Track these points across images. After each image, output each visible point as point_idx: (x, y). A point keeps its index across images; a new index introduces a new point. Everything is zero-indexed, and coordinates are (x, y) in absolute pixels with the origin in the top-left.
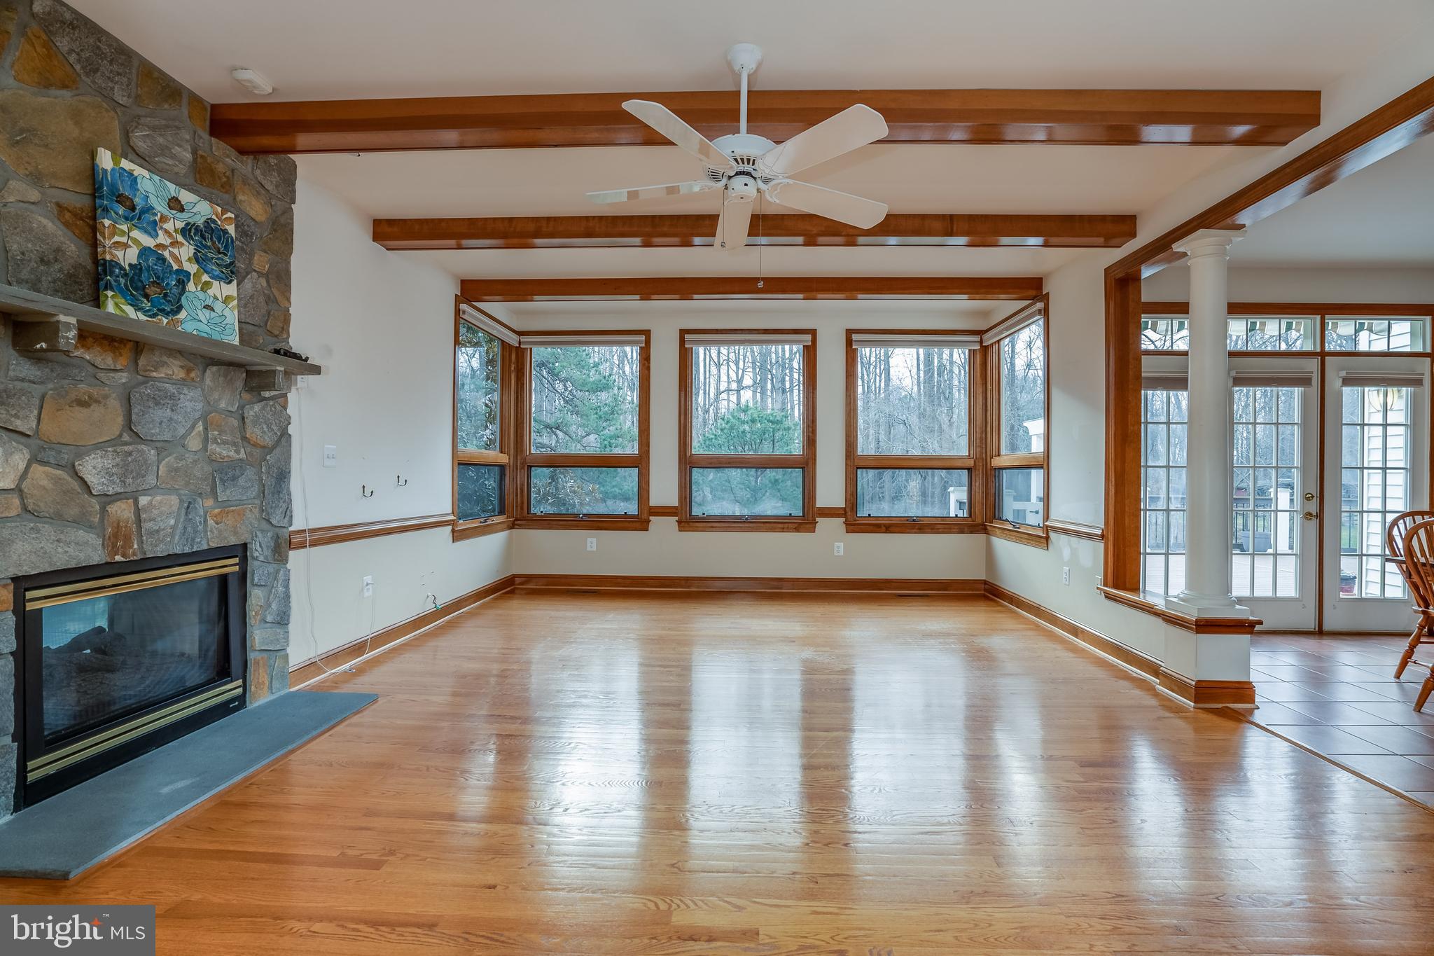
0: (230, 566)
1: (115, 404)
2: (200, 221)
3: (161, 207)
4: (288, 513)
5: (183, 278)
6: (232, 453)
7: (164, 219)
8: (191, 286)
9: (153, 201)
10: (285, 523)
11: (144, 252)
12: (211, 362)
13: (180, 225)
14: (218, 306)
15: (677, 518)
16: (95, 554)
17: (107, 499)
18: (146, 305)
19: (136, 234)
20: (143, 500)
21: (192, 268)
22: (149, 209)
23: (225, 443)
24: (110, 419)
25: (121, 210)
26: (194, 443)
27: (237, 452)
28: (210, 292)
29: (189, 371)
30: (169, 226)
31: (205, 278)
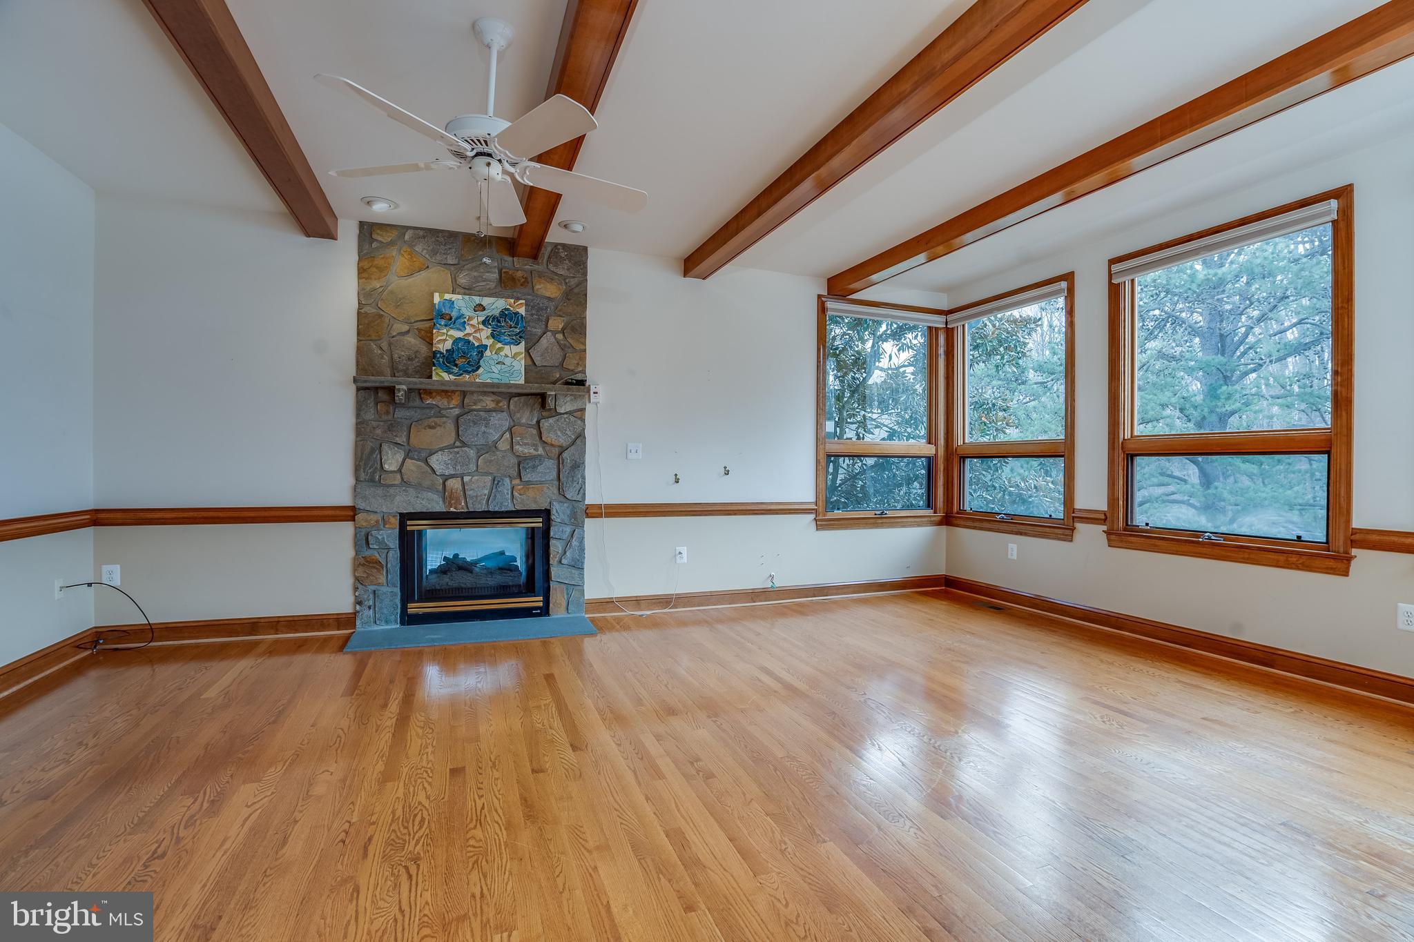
0: (537, 523)
1: (450, 426)
2: (497, 313)
3: (468, 312)
4: (582, 490)
5: (482, 349)
6: (532, 451)
7: (470, 318)
8: (488, 353)
9: (464, 311)
10: (579, 498)
11: (457, 341)
12: (512, 396)
13: (481, 319)
14: (508, 361)
15: (1105, 528)
16: (439, 507)
17: (446, 478)
18: (456, 370)
19: (452, 332)
20: (466, 479)
21: (489, 342)
22: (461, 316)
23: (526, 444)
24: (446, 433)
25: (443, 322)
26: (503, 445)
27: (536, 450)
28: (502, 353)
29: (498, 402)
30: (474, 322)
31: (499, 345)
